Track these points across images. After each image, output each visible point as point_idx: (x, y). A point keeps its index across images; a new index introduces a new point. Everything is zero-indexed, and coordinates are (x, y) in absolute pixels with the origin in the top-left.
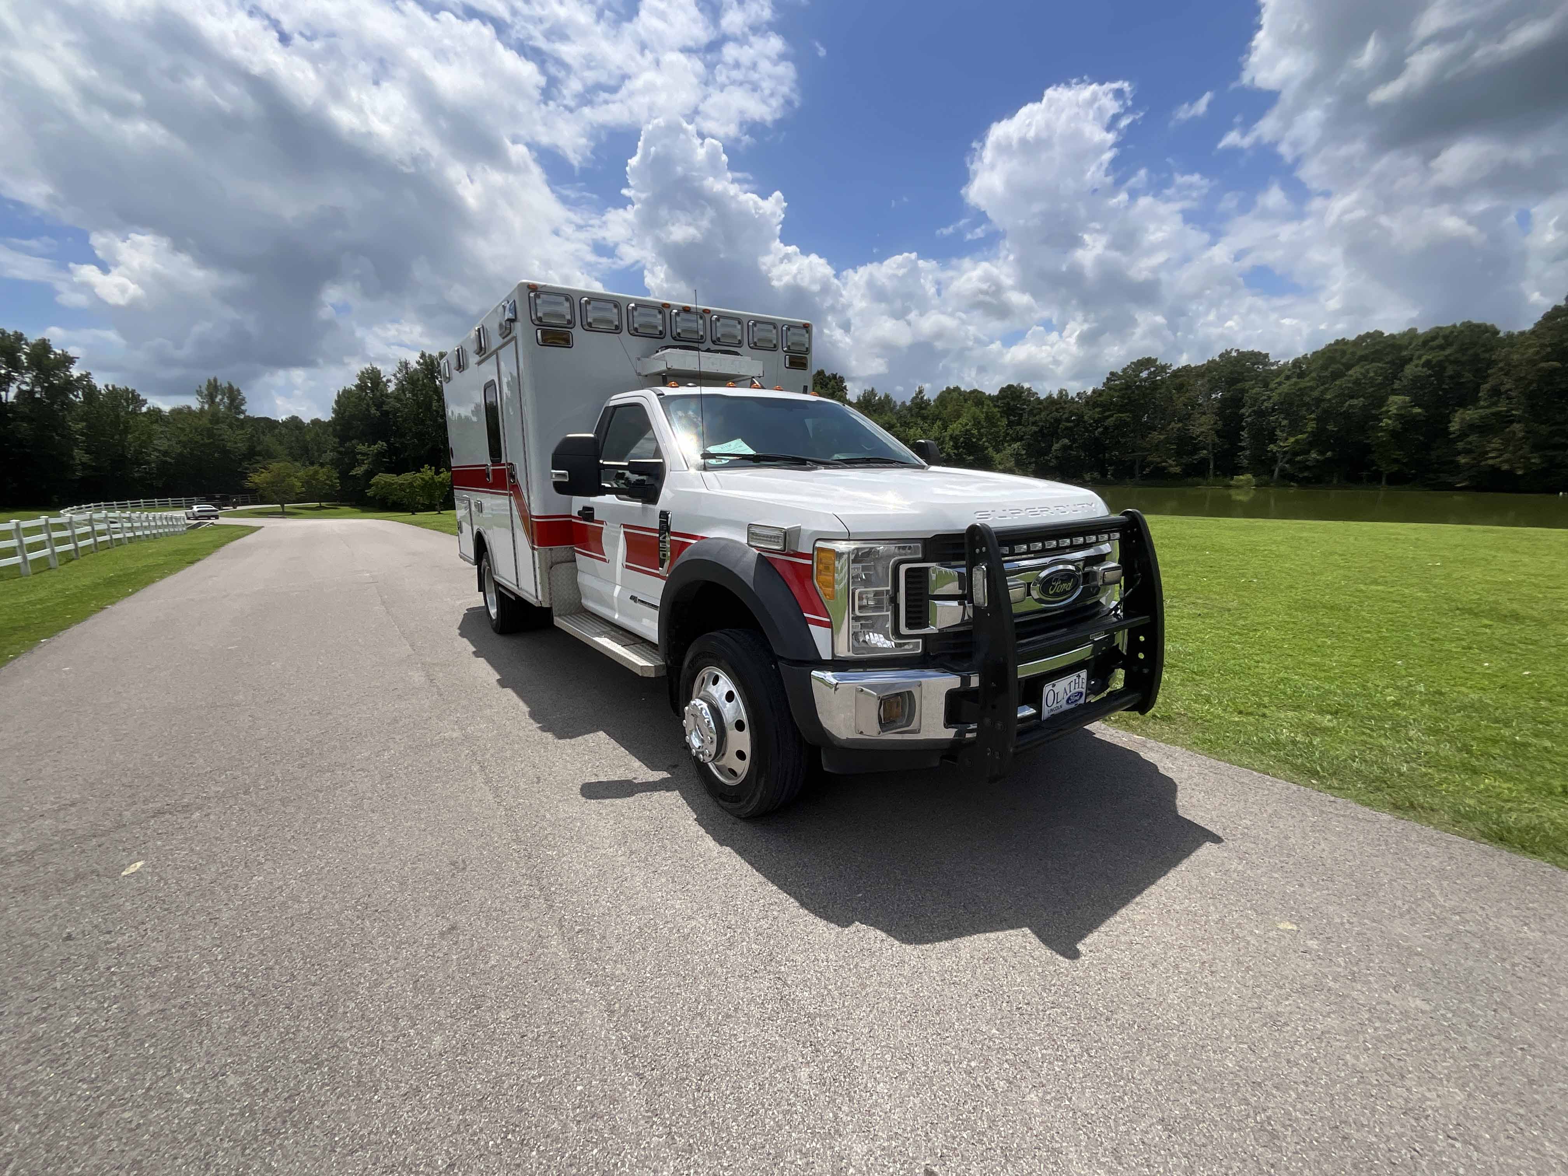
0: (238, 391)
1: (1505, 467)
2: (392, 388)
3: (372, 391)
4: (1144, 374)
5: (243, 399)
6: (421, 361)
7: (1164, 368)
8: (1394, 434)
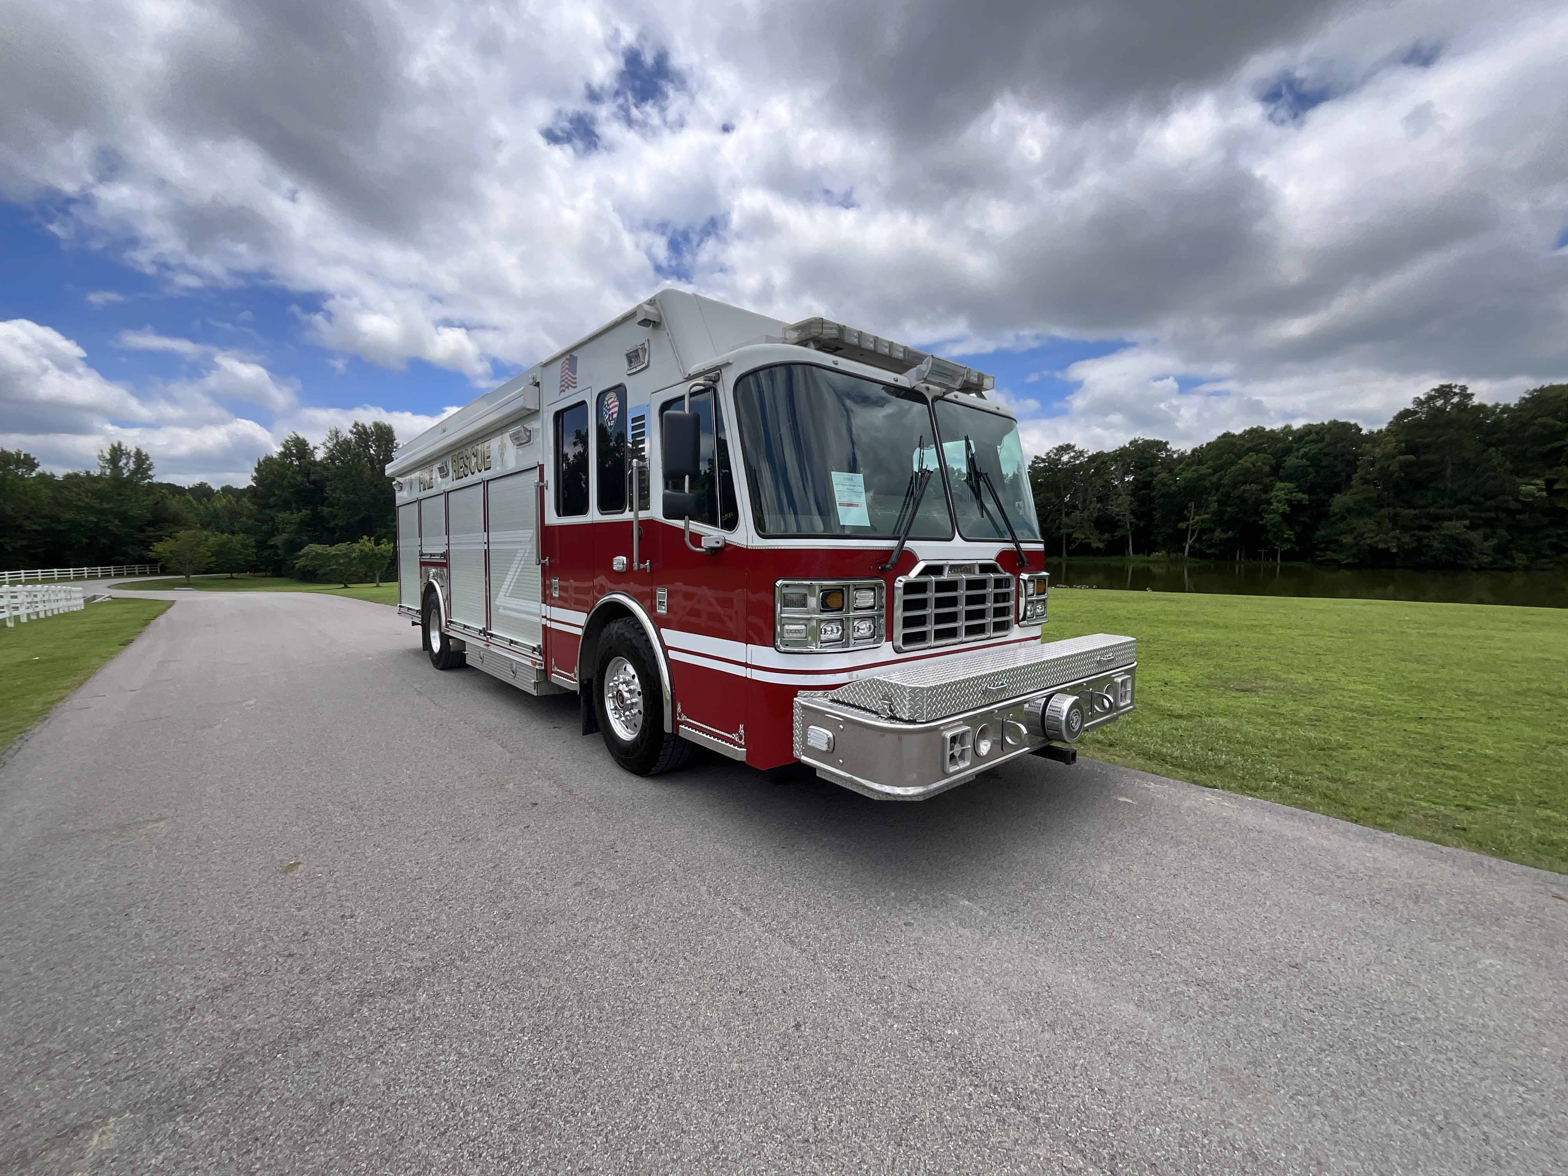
0: (146, 455)
1: (1382, 546)
2: (320, 455)
3: (299, 459)
4: (1065, 458)
5: (151, 465)
6: (355, 430)
7: (1081, 453)
8: (1283, 515)
